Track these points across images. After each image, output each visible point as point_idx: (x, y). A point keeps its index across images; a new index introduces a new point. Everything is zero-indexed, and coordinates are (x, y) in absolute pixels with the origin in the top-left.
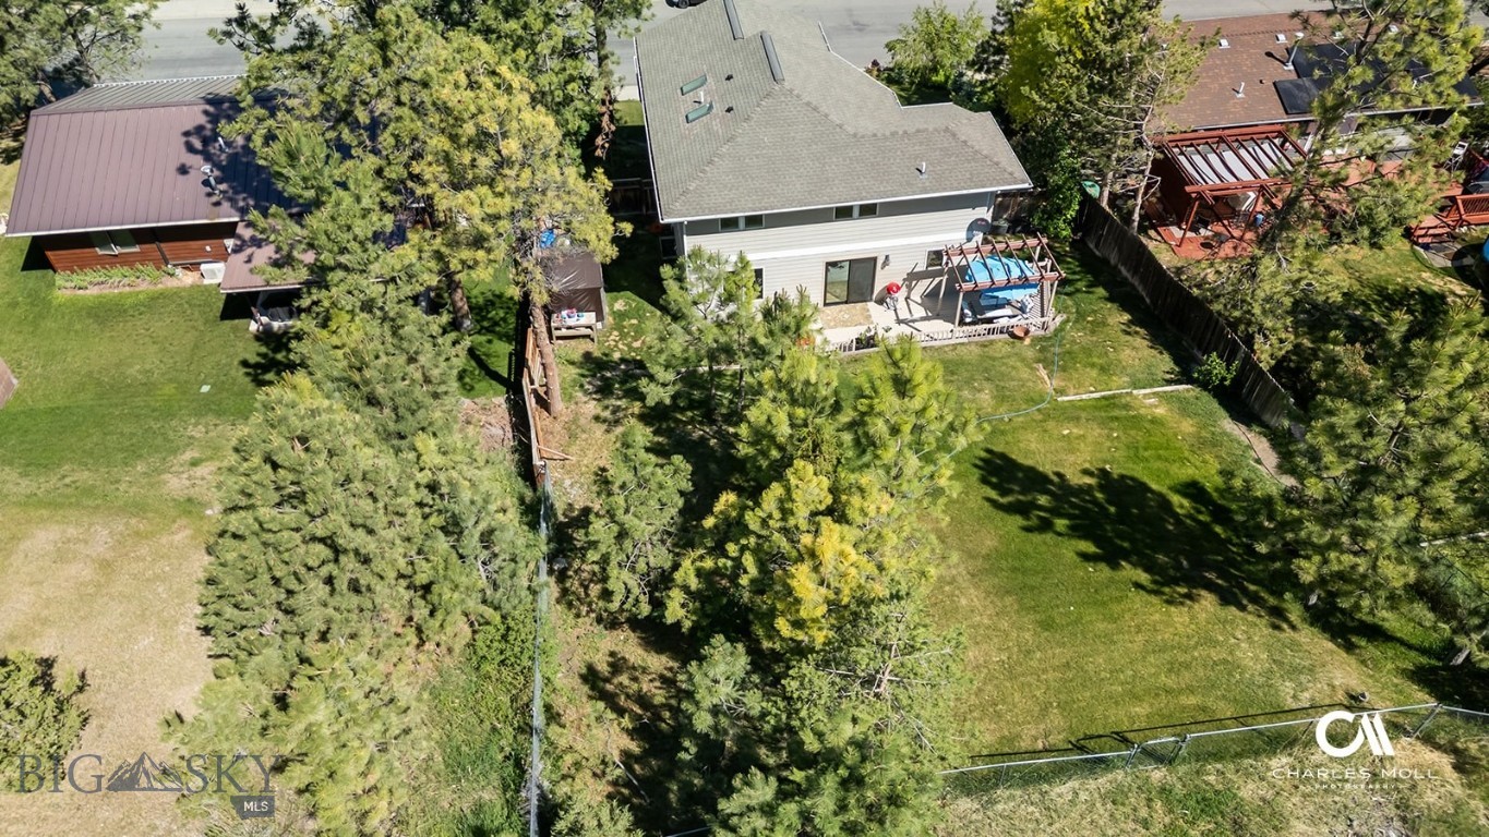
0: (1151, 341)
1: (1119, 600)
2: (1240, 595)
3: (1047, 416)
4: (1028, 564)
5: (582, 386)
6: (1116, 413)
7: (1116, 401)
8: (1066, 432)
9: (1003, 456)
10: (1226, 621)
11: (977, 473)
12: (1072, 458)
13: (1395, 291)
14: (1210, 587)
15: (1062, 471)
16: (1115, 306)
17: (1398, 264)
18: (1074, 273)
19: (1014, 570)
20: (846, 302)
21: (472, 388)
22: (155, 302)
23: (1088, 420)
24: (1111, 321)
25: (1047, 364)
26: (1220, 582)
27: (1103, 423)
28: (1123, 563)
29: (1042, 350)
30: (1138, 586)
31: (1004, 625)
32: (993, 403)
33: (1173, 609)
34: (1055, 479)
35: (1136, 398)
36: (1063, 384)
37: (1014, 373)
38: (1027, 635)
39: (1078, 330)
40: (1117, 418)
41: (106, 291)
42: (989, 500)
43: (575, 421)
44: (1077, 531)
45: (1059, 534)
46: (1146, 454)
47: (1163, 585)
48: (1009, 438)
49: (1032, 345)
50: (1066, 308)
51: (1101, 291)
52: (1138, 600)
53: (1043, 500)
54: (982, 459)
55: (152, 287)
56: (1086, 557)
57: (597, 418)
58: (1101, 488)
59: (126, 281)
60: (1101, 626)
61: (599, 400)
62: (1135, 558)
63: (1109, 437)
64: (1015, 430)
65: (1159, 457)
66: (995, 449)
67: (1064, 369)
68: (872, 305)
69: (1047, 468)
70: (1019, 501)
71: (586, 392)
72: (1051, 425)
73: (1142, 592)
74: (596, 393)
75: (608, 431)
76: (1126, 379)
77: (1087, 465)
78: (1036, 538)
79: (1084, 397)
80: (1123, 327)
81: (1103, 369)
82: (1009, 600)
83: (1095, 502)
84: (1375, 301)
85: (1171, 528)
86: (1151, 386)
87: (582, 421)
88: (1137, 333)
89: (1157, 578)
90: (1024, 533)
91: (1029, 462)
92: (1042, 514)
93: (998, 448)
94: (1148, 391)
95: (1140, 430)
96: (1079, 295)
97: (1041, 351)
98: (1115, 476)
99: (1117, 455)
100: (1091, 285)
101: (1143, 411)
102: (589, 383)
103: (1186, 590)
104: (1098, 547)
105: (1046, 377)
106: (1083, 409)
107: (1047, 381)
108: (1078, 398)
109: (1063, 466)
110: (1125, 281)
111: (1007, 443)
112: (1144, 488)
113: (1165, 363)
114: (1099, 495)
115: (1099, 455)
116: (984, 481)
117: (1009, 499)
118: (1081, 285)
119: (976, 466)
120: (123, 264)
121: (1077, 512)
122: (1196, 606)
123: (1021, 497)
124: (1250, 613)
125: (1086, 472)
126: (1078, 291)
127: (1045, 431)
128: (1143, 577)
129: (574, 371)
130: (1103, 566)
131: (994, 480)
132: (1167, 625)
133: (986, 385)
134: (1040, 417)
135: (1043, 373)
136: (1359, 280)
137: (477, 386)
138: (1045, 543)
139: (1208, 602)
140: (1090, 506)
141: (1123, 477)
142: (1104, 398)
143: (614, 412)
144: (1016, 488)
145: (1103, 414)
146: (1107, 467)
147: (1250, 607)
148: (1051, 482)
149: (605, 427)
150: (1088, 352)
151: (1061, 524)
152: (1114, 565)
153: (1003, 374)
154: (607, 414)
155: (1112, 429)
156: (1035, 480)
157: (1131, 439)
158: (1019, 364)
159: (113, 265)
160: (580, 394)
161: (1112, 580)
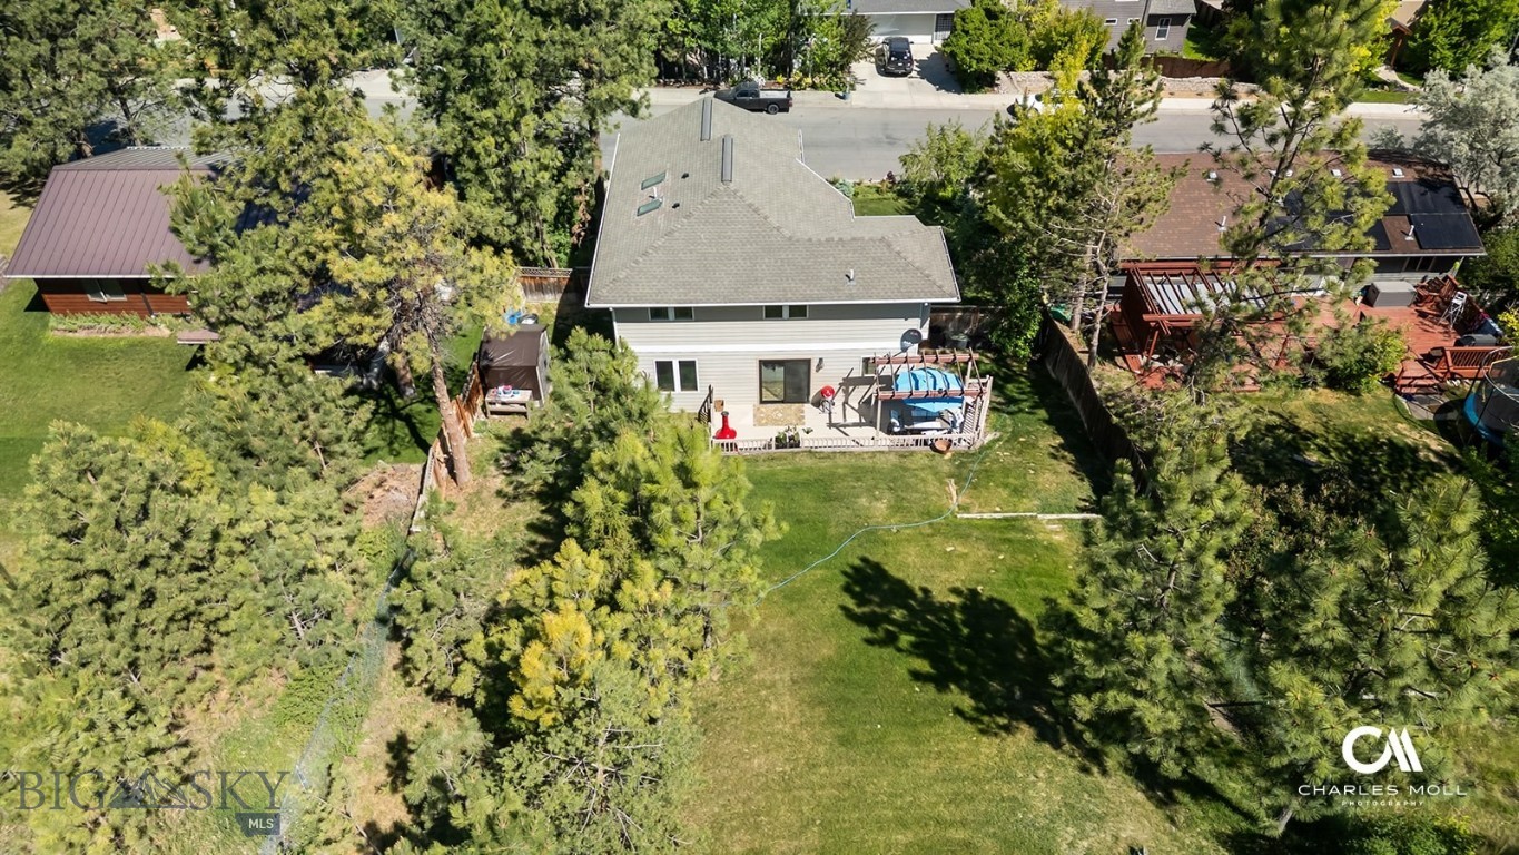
0: (1075, 467)
1: (932, 723)
2: (1061, 732)
3: (936, 531)
4: (856, 676)
5: (497, 460)
6: (1012, 535)
7: (1017, 524)
8: (949, 549)
9: (877, 567)
10: (1034, 758)
11: (843, 580)
12: (945, 575)
13: (1363, 441)
14: (1033, 720)
15: (929, 587)
16: (1051, 429)
17: (1373, 413)
18: (1023, 393)
19: (839, 681)
20: (783, 402)
21: (398, 454)
22: (134, 348)
23: (977, 539)
24: (1041, 444)
25: (960, 480)
26: (1046, 717)
27: (992, 545)
28: (952, 687)
29: (962, 465)
30: (958, 711)
31: (804, 735)
32: (886, 512)
33: (984, 739)
34: (920, 594)
35: (1039, 523)
36: (968, 501)
37: (921, 486)
38: (821, 749)
39: (1006, 450)
40: (1009, 541)
41: (93, 336)
42: (844, 608)
43: (478, 493)
44: (918, 649)
45: (899, 650)
46: (1028, 580)
47: (984, 713)
48: (890, 549)
49: (952, 460)
50: (1004, 427)
51: (1042, 413)
52: (952, 724)
53: (898, 614)
54: (854, 567)
55: (134, 335)
56: (917, 676)
57: (499, 493)
58: (964, 608)
59: (111, 327)
60: (902, 748)
61: (507, 475)
62: (966, 683)
63: (993, 559)
64: (899, 541)
65: (1040, 584)
66: (871, 558)
67: (975, 487)
68: (808, 407)
69: (915, 583)
70: (874, 613)
71: (499, 467)
72: (936, 541)
73: (959, 718)
74: (508, 468)
75: (504, 506)
76: (1037, 502)
77: (958, 584)
78: (875, 651)
79: (985, 516)
80: (1052, 450)
81: (1016, 491)
82: (820, 710)
83: (951, 622)
84: (1337, 449)
85: (1021, 656)
86: (1061, 512)
87: (485, 494)
88: (1064, 457)
89: (982, 705)
90: (865, 645)
91: (900, 575)
92: (891, 628)
93: (874, 558)
94: (1054, 516)
95: (1031, 555)
96: (1020, 415)
97: (958, 467)
98: (984, 598)
99: (994, 577)
100: (1036, 406)
101: (1040, 536)
102: (506, 458)
103: (1006, 721)
104: (933, 667)
105: (954, 493)
106: (977, 527)
107: (954, 496)
108: (978, 516)
109: (933, 582)
110: (1070, 406)
111: (886, 554)
112: (1009, 612)
113: (1083, 489)
114: (958, 615)
115: (975, 576)
116: (847, 589)
117: (866, 609)
118: (1025, 406)
119: (845, 573)
120: (111, 311)
121: (927, 630)
122: (1010, 739)
123: (877, 609)
124: (1063, 752)
125: (956, 591)
126: (1021, 411)
127: (929, 545)
128: (967, 702)
129: (498, 445)
130: (931, 688)
131: (857, 589)
132: (970, 754)
133: (888, 495)
134: (930, 531)
135: (953, 488)
136: (1325, 425)
137: (403, 453)
138: (881, 657)
139: (1025, 734)
140: (943, 625)
141: (991, 600)
142: (1006, 519)
143: (516, 488)
144: (876, 599)
145: (997, 535)
146: (979, 588)
147: (1067, 747)
148: (913, 596)
149: (503, 501)
150: (1006, 471)
151: (906, 639)
152: (942, 686)
153: (908, 486)
154: (509, 490)
155: (1000, 551)
156: (899, 592)
157: (1016, 562)
158: (930, 477)
159: (102, 311)
160: (493, 468)
161: (933, 702)
